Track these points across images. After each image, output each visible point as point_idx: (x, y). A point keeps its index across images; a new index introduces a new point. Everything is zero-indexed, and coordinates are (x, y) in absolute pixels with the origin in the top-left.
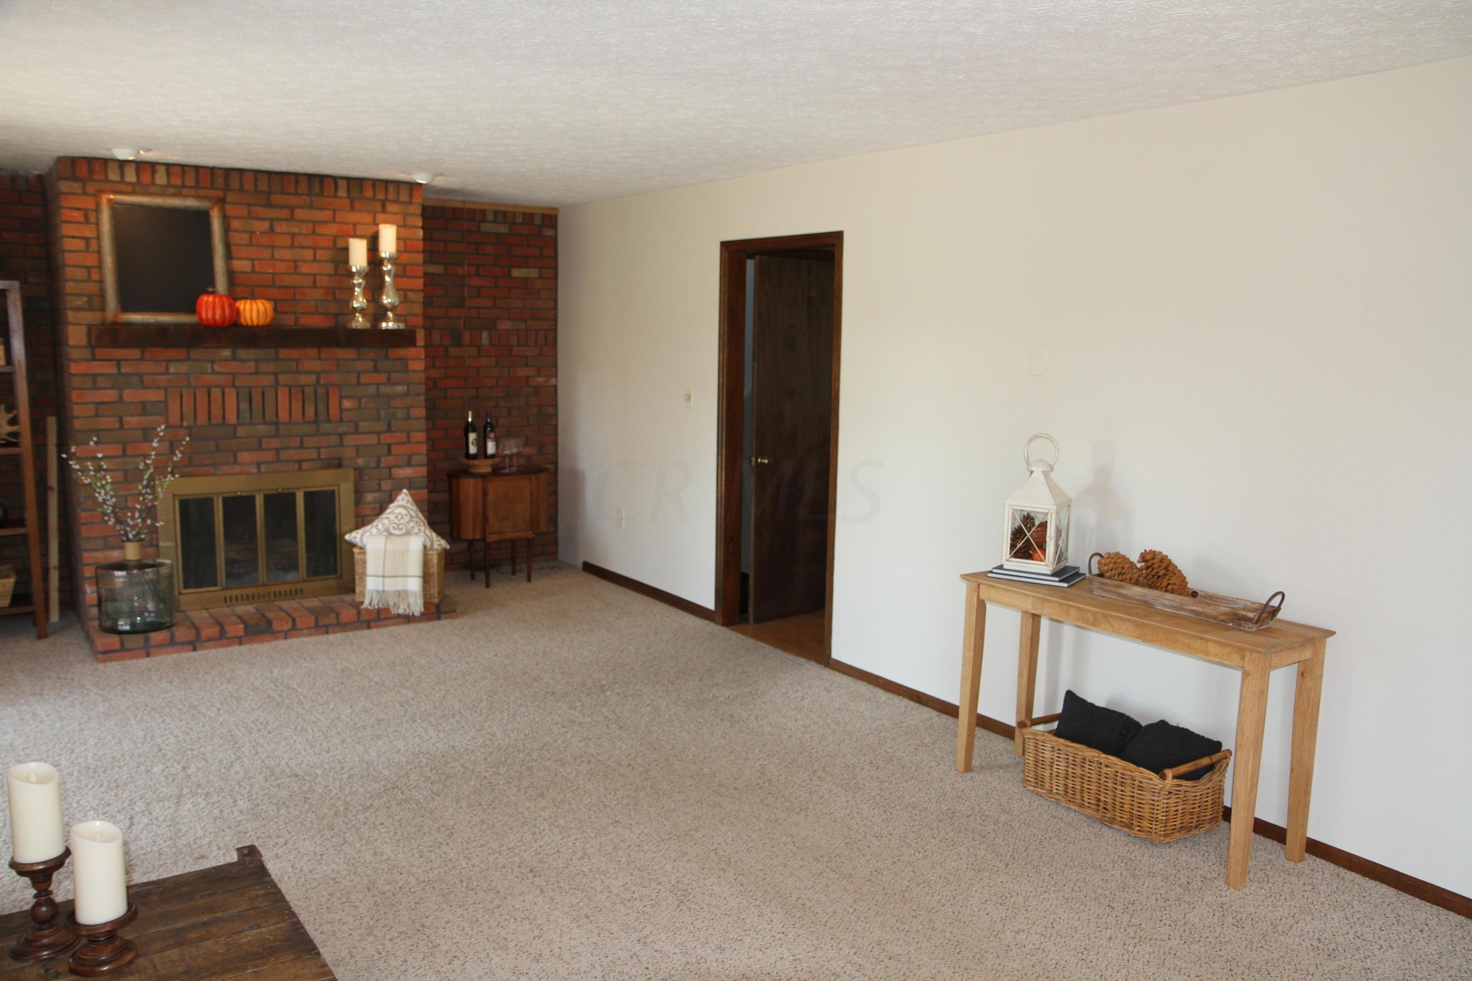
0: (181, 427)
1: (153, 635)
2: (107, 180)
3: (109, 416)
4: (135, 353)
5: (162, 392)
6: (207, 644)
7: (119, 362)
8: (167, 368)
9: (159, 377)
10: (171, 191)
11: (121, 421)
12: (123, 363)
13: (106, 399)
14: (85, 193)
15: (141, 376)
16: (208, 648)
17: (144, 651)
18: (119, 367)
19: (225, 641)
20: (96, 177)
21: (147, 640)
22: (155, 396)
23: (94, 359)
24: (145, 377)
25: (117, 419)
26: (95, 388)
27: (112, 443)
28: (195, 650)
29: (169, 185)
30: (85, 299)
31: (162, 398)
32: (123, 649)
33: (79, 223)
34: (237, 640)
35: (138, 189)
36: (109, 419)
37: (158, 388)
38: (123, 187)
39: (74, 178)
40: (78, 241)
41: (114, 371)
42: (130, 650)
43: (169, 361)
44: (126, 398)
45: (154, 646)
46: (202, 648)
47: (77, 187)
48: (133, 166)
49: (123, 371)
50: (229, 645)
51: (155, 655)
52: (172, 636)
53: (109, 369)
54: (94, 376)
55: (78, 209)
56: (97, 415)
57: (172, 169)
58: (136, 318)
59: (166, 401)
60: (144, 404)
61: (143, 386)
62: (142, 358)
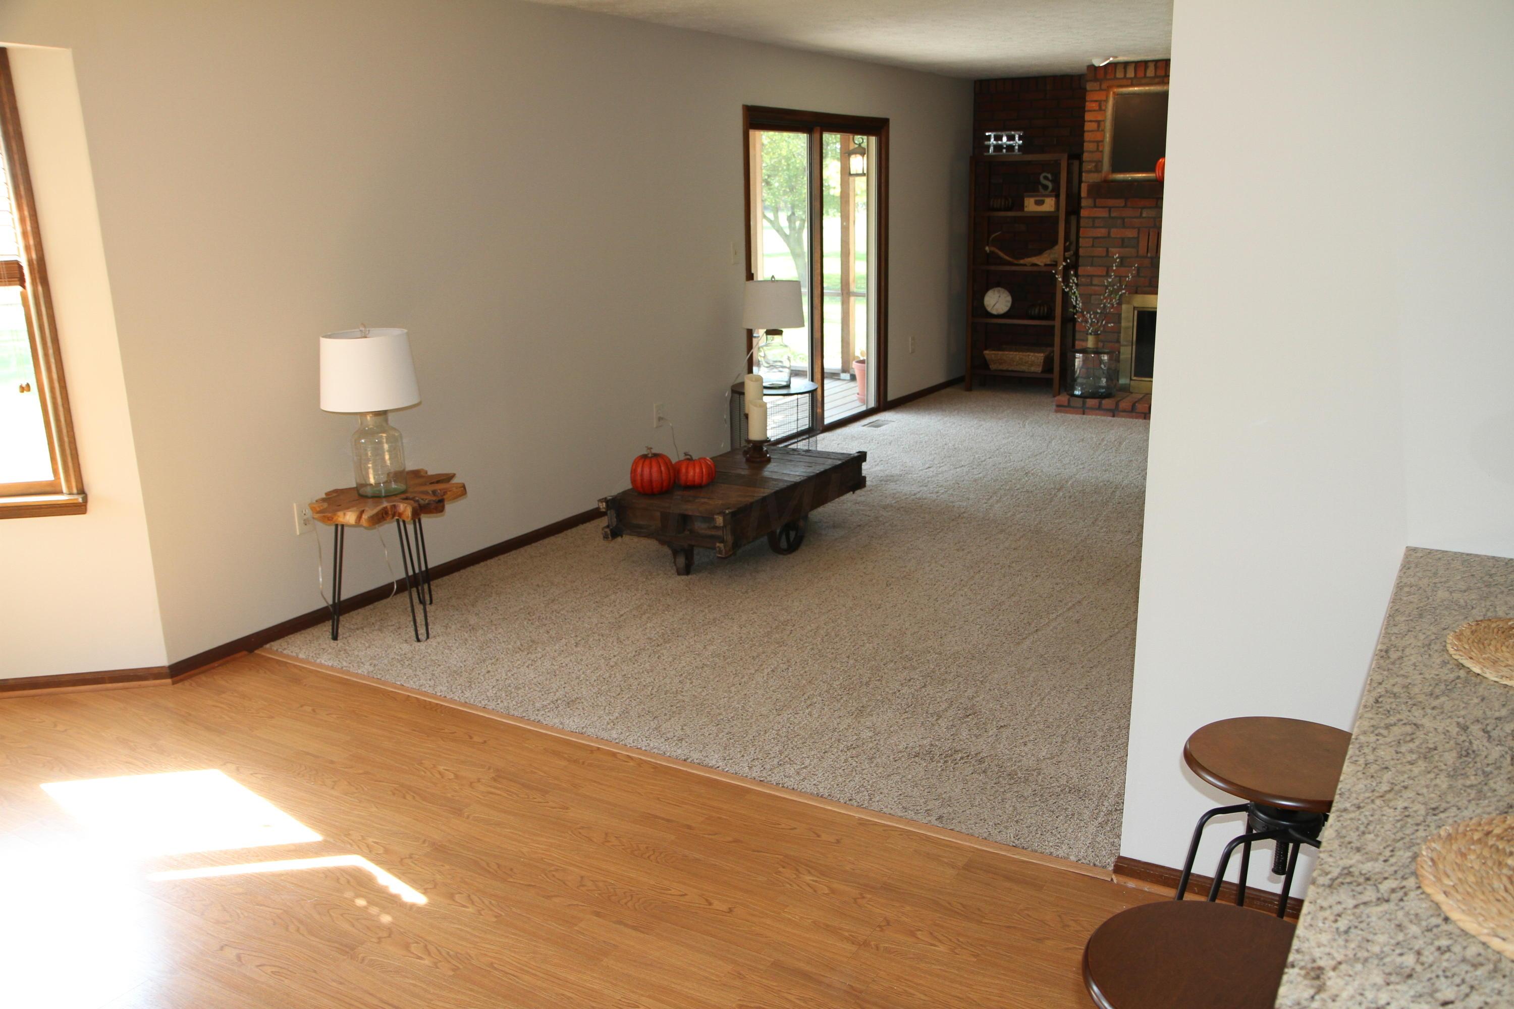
0: (1146, 257)
1: (1088, 400)
2: (1115, 78)
3: (1101, 247)
4: (1120, 202)
5: (1136, 230)
6: (1122, 414)
7: (1110, 208)
8: (1141, 213)
9: (1135, 220)
10: (1157, 80)
11: (1107, 251)
12: (1112, 209)
13: (1099, 235)
14: (1101, 90)
15: (1123, 219)
16: (1122, 417)
17: (1082, 410)
18: (1110, 211)
19: (1134, 414)
20: (1108, 77)
21: (1084, 403)
22: (1130, 233)
23: (1095, 206)
24: (1126, 220)
25: (1105, 249)
26: (1094, 227)
27: (1100, 266)
28: (1114, 416)
29: (1156, 76)
30: (1094, 164)
31: (1136, 235)
32: (1069, 406)
33: (1094, 111)
34: (1143, 415)
35: (1134, 82)
36: (1100, 249)
37: (1134, 228)
38: (1125, 82)
39: (1095, 80)
40: (1093, 123)
41: (1106, 215)
42: (1074, 407)
43: (1143, 208)
44: (1112, 235)
45: (1088, 408)
46: (1118, 416)
47: (1096, 85)
48: (1133, 65)
49: (1113, 215)
50: (1137, 418)
51: (1088, 414)
52: (1100, 403)
53: (1103, 213)
54: (1094, 218)
55: (1096, 101)
56: (1093, 246)
57: (1159, 64)
58: (1120, 176)
59: (1138, 237)
60: (1123, 239)
61: (1124, 226)
62: (1125, 206)
